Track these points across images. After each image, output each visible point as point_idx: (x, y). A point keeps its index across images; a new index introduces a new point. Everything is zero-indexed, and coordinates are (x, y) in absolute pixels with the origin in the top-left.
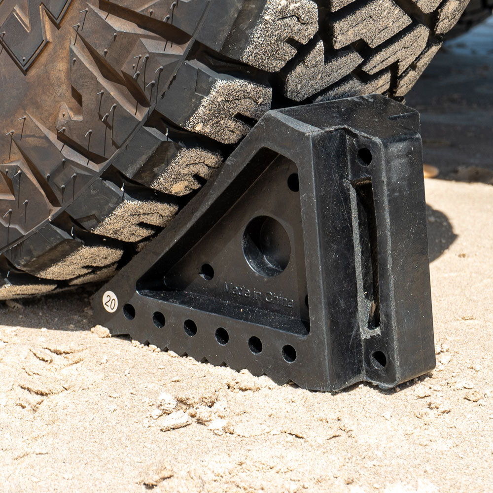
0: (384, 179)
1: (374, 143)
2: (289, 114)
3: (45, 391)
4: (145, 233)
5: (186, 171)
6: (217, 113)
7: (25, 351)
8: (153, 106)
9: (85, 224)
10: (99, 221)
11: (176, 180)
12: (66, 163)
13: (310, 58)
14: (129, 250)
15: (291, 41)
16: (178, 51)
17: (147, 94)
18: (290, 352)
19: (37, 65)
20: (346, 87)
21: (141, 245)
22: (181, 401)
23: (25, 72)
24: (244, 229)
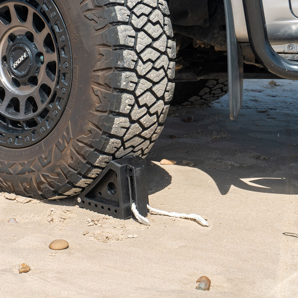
0: (135, 175)
1: (133, 168)
2: (115, 162)
3: (65, 218)
4: (87, 185)
5: (95, 173)
6: (100, 162)
7: (61, 210)
8: (87, 160)
9: (73, 183)
10: (76, 183)
11: (92, 175)
12: (70, 171)
13: (120, 150)
14: (83, 189)
15: (115, 147)
16: (92, 150)
17: (86, 158)
18: (116, 211)
19: (64, 151)
20: (130, 154)
21: (86, 187)
22: (92, 220)
23: (61, 152)
24: (107, 185)
